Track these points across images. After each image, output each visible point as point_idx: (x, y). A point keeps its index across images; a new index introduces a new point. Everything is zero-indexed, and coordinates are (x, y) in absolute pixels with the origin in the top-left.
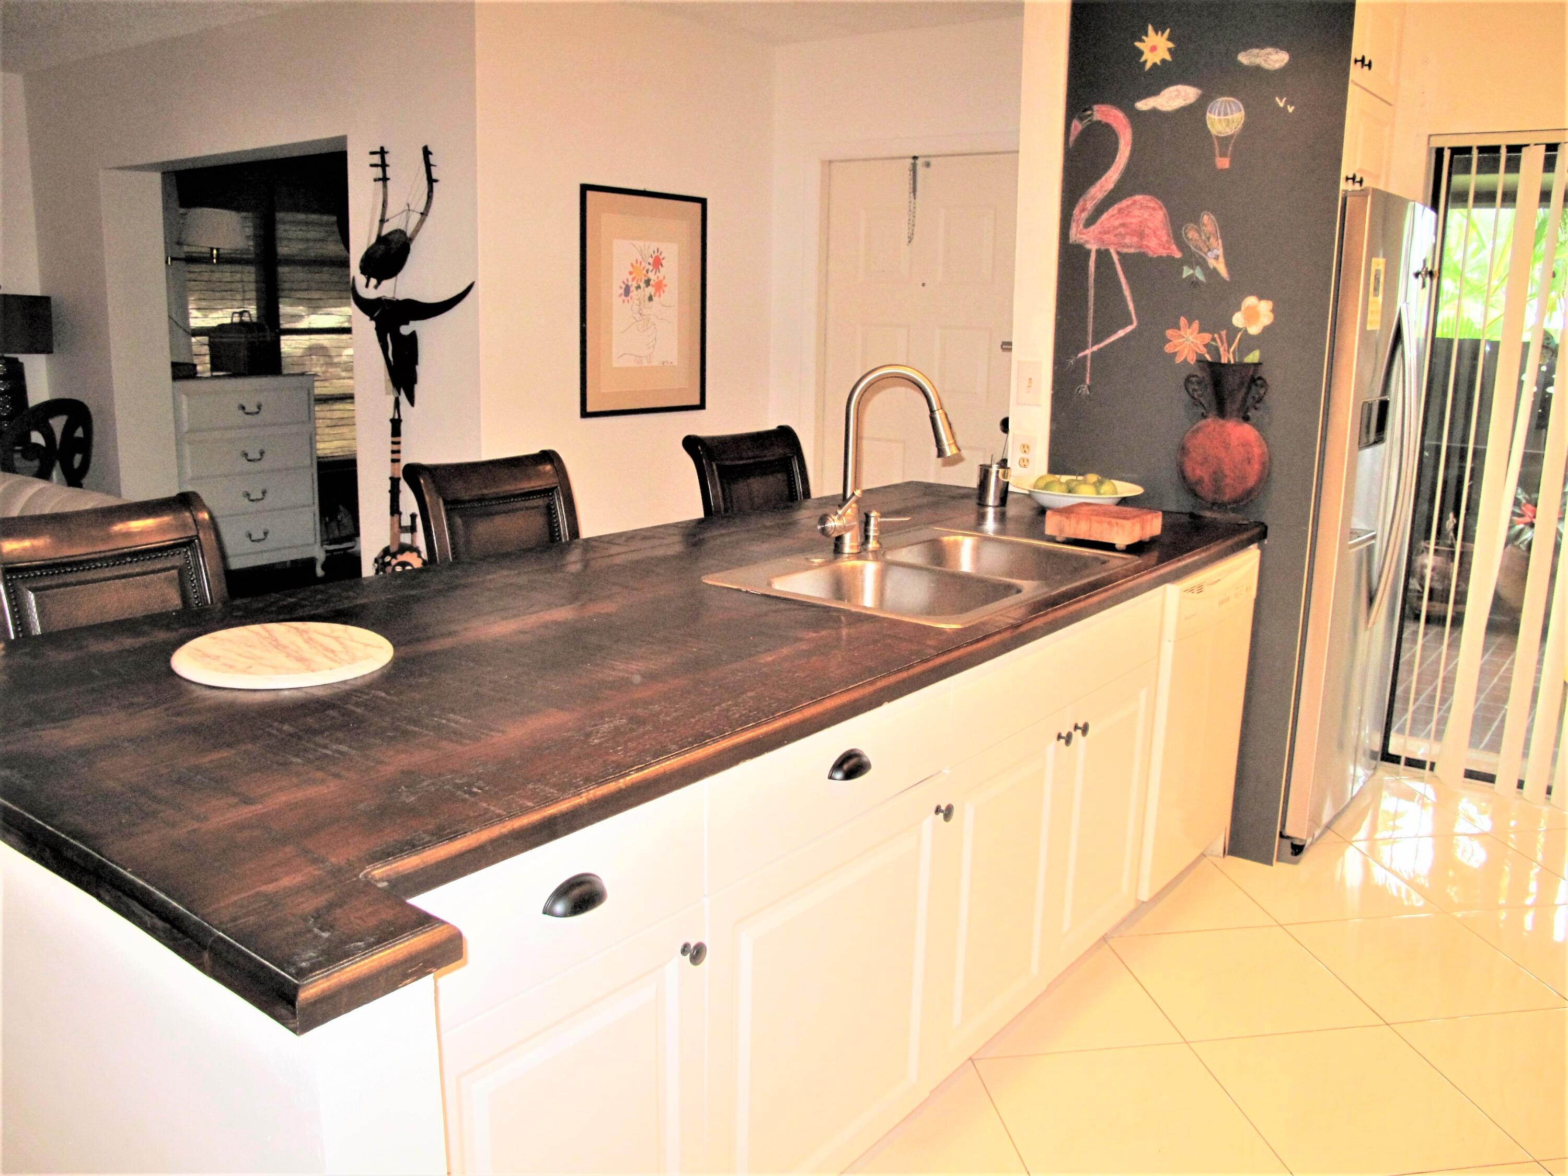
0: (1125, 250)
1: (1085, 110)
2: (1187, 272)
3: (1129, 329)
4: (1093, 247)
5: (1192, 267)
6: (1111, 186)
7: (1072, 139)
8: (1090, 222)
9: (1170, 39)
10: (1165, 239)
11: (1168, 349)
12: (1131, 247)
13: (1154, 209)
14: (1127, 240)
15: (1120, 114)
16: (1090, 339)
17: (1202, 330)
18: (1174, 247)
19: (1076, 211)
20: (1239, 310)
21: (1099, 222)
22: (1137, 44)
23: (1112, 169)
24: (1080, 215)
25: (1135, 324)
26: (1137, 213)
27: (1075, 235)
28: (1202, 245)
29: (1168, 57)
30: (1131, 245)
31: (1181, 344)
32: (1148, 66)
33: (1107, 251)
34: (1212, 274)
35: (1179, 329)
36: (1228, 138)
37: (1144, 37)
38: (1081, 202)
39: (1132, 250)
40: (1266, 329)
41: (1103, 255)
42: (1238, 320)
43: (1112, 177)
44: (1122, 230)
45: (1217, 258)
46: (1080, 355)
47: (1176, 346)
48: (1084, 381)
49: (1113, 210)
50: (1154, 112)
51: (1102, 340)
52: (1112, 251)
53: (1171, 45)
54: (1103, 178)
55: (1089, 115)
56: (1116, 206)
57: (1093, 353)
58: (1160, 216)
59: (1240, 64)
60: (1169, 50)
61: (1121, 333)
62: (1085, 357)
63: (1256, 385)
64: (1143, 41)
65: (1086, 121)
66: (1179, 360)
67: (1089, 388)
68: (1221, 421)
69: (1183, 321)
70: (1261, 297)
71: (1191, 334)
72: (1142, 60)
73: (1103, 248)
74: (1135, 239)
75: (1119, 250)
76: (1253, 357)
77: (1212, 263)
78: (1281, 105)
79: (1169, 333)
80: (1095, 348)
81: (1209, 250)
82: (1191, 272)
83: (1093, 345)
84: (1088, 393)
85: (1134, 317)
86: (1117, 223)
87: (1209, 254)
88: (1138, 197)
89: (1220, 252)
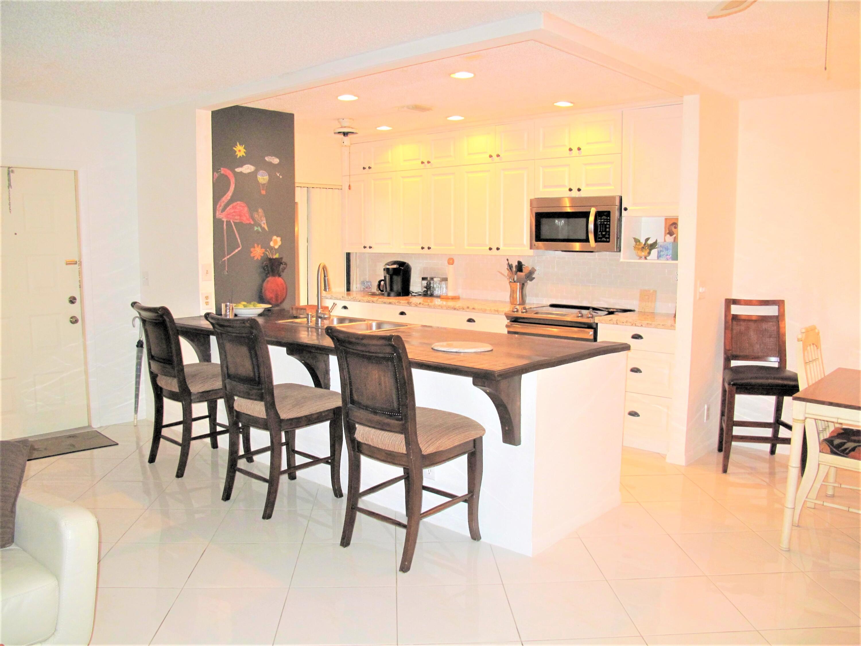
0: (236, 221)
1: (218, 169)
2: (256, 228)
3: (239, 249)
4: (225, 220)
5: (258, 227)
6: (229, 198)
7: (214, 179)
8: (223, 210)
9: (244, 148)
10: (248, 217)
11: (252, 255)
12: (237, 220)
13: (244, 207)
14: (236, 218)
15: (231, 173)
16: (226, 254)
17: (261, 248)
18: (251, 220)
19: (218, 206)
20: (272, 241)
21: (226, 211)
22: (234, 148)
23: (229, 192)
24: (219, 208)
25: (241, 247)
26: (238, 208)
27: (218, 215)
28: (259, 219)
29: (244, 155)
30: (237, 219)
31: (256, 253)
32: (238, 156)
33: (230, 221)
34: (263, 229)
35: (255, 248)
36: (264, 184)
37: (236, 146)
38: (219, 203)
39: (238, 221)
40: (280, 246)
41: (228, 223)
42: (272, 244)
43: (230, 194)
44: (234, 214)
45: (264, 224)
46: (223, 260)
47: (254, 254)
48: (225, 269)
49: (230, 206)
50: (241, 172)
51: (230, 254)
52: (231, 221)
53: (245, 151)
54: (227, 195)
55: (220, 172)
56: (232, 205)
57: (228, 259)
58: (246, 209)
59: (266, 160)
60: (244, 152)
61: (237, 251)
62: (225, 260)
63: (282, 264)
64: (236, 148)
65: (219, 173)
66: (255, 259)
67: (227, 271)
68: (274, 278)
69: (256, 245)
70: (277, 237)
71: (259, 249)
72: (236, 154)
73: (228, 220)
74: (239, 217)
75: (234, 221)
76: (277, 256)
77: (263, 225)
78: (278, 175)
79: (252, 249)
80: (228, 257)
81: (262, 221)
82: (257, 228)
83: (228, 255)
84: (227, 273)
85: (240, 245)
86: (233, 211)
87: (262, 222)
88: (238, 202)
89: (265, 222)
